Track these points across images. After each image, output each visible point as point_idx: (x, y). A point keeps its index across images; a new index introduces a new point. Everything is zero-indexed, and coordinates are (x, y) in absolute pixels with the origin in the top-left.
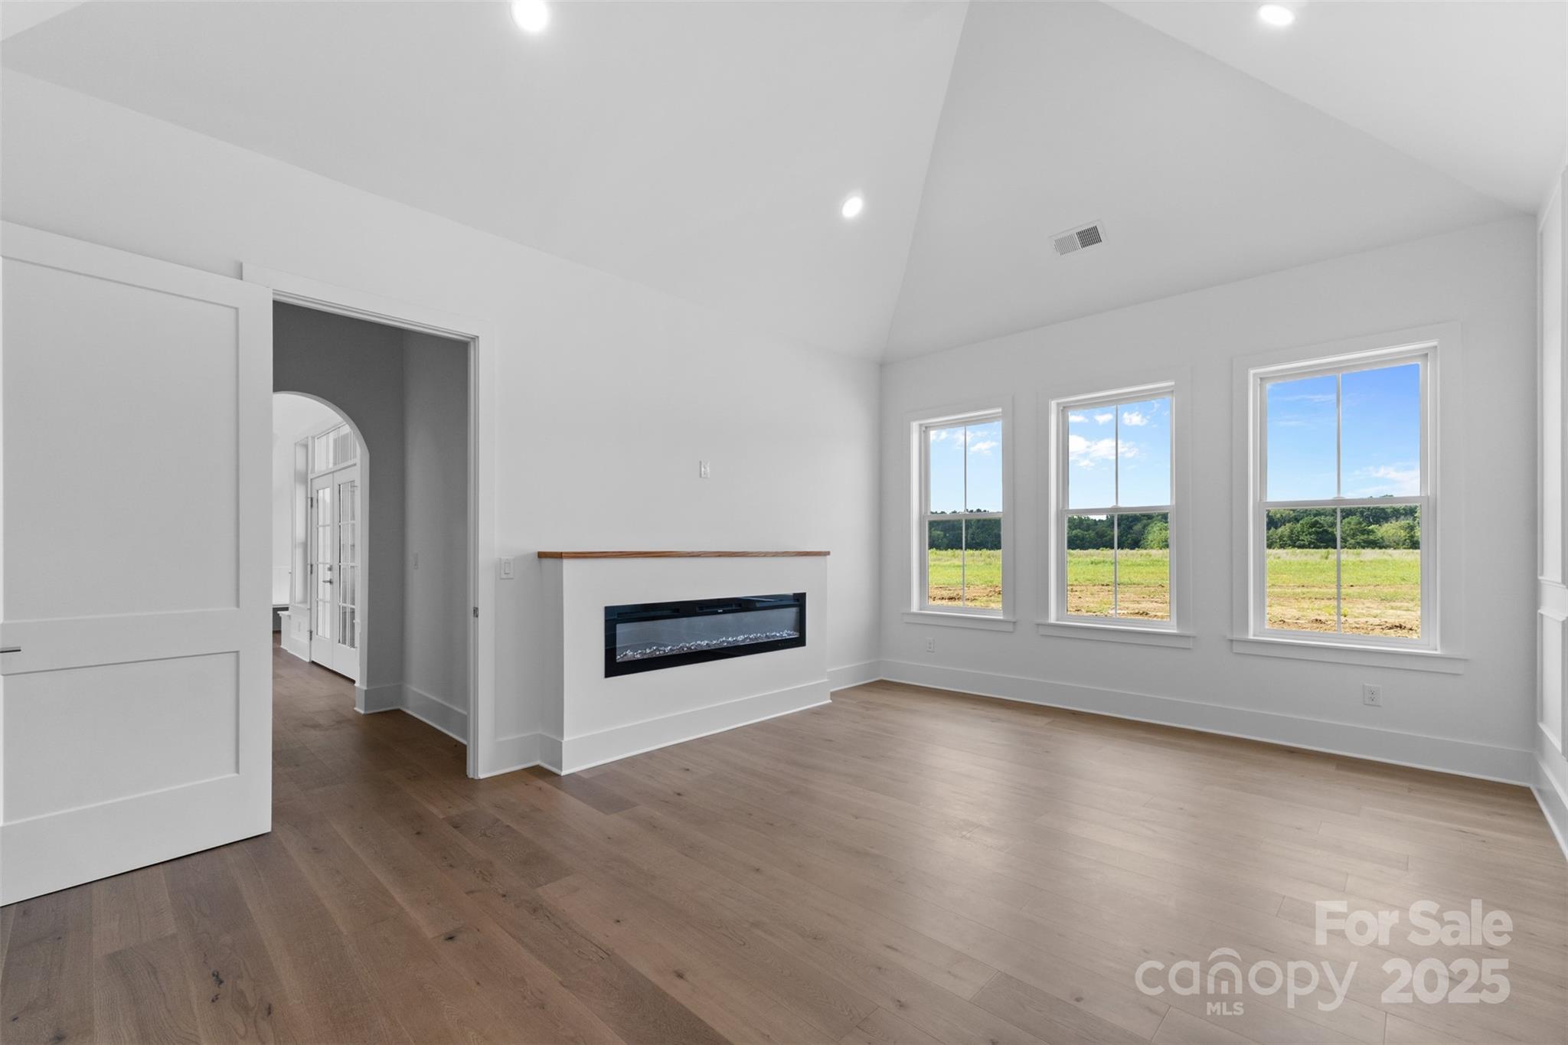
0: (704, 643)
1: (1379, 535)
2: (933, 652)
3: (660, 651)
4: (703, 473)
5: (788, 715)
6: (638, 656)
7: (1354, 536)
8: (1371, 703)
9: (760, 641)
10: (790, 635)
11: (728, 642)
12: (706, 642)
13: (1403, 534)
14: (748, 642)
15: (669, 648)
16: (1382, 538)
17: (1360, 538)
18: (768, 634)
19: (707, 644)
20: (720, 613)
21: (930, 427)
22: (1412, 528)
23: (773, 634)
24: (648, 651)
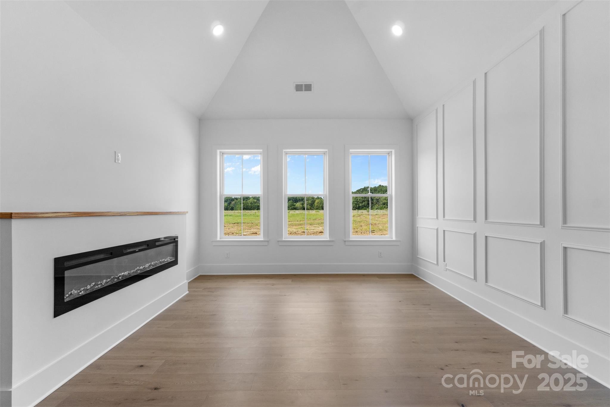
0: (126, 273)
1: (296, 206)
2: (229, 258)
3: (98, 285)
4: (116, 159)
5: (170, 306)
6: (82, 293)
7: (291, 206)
8: (380, 256)
9: (158, 266)
10: (171, 260)
11: (141, 270)
12: (128, 272)
13: (301, 206)
14: (151, 268)
15: (104, 281)
16: (297, 207)
17: (293, 207)
18: (160, 261)
19: (128, 273)
20: (138, 252)
21: (224, 153)
22: (303, 204)
23: (163, 260)
24: (89, 287)
